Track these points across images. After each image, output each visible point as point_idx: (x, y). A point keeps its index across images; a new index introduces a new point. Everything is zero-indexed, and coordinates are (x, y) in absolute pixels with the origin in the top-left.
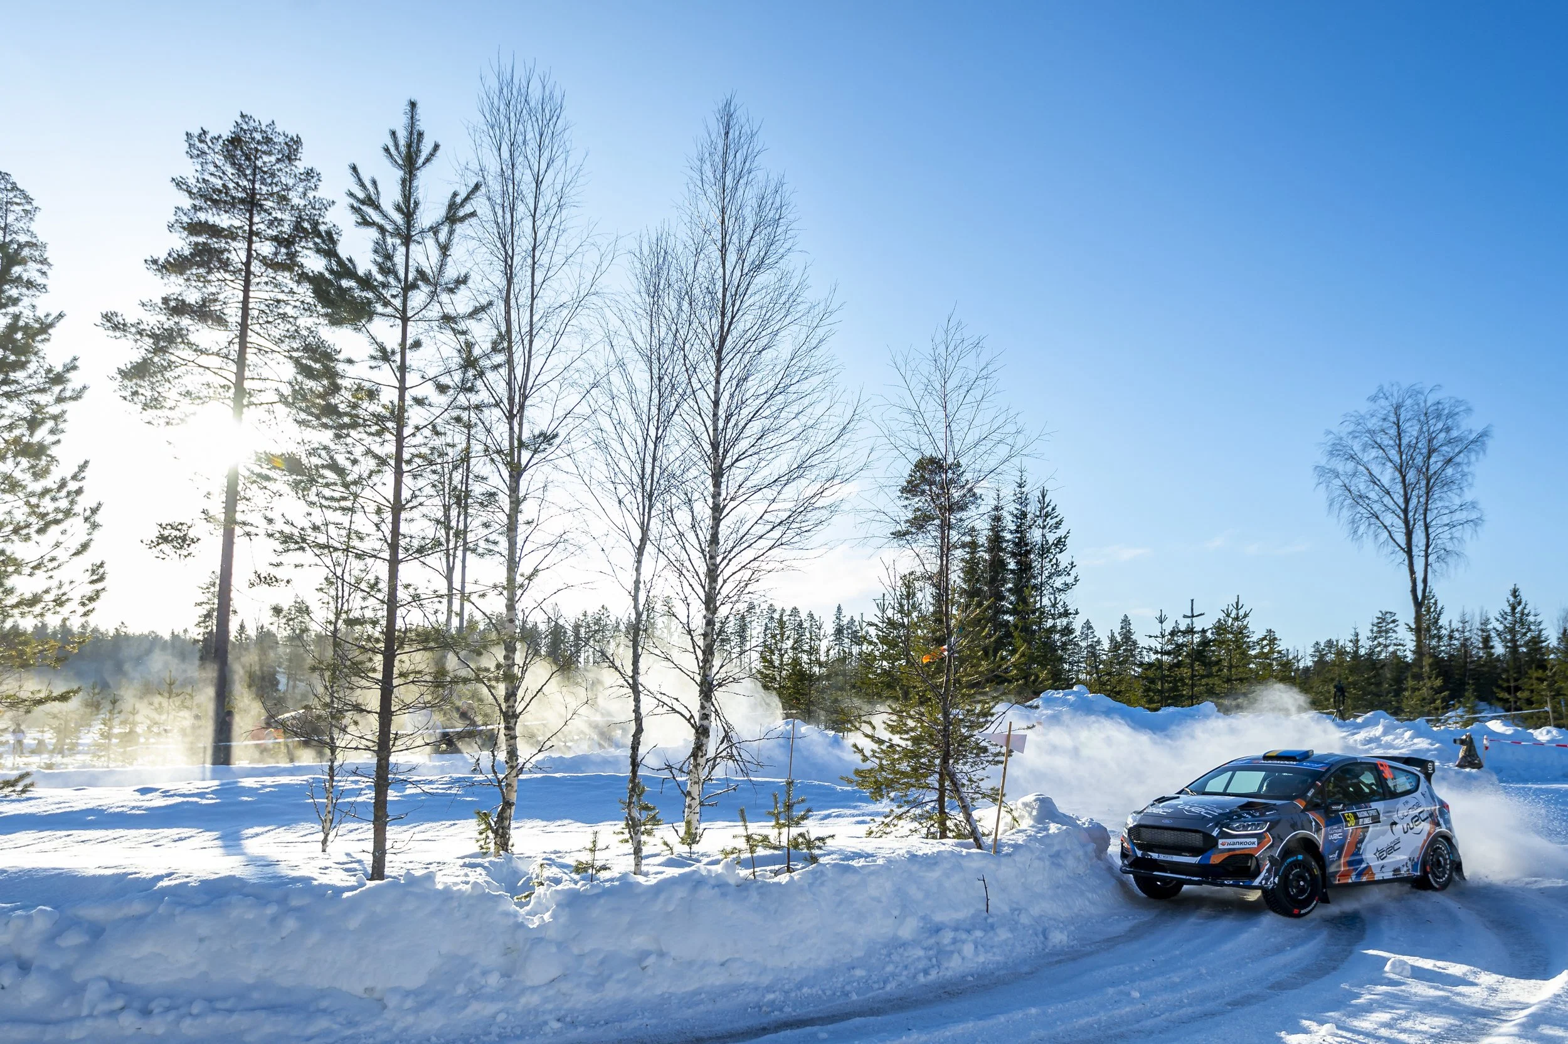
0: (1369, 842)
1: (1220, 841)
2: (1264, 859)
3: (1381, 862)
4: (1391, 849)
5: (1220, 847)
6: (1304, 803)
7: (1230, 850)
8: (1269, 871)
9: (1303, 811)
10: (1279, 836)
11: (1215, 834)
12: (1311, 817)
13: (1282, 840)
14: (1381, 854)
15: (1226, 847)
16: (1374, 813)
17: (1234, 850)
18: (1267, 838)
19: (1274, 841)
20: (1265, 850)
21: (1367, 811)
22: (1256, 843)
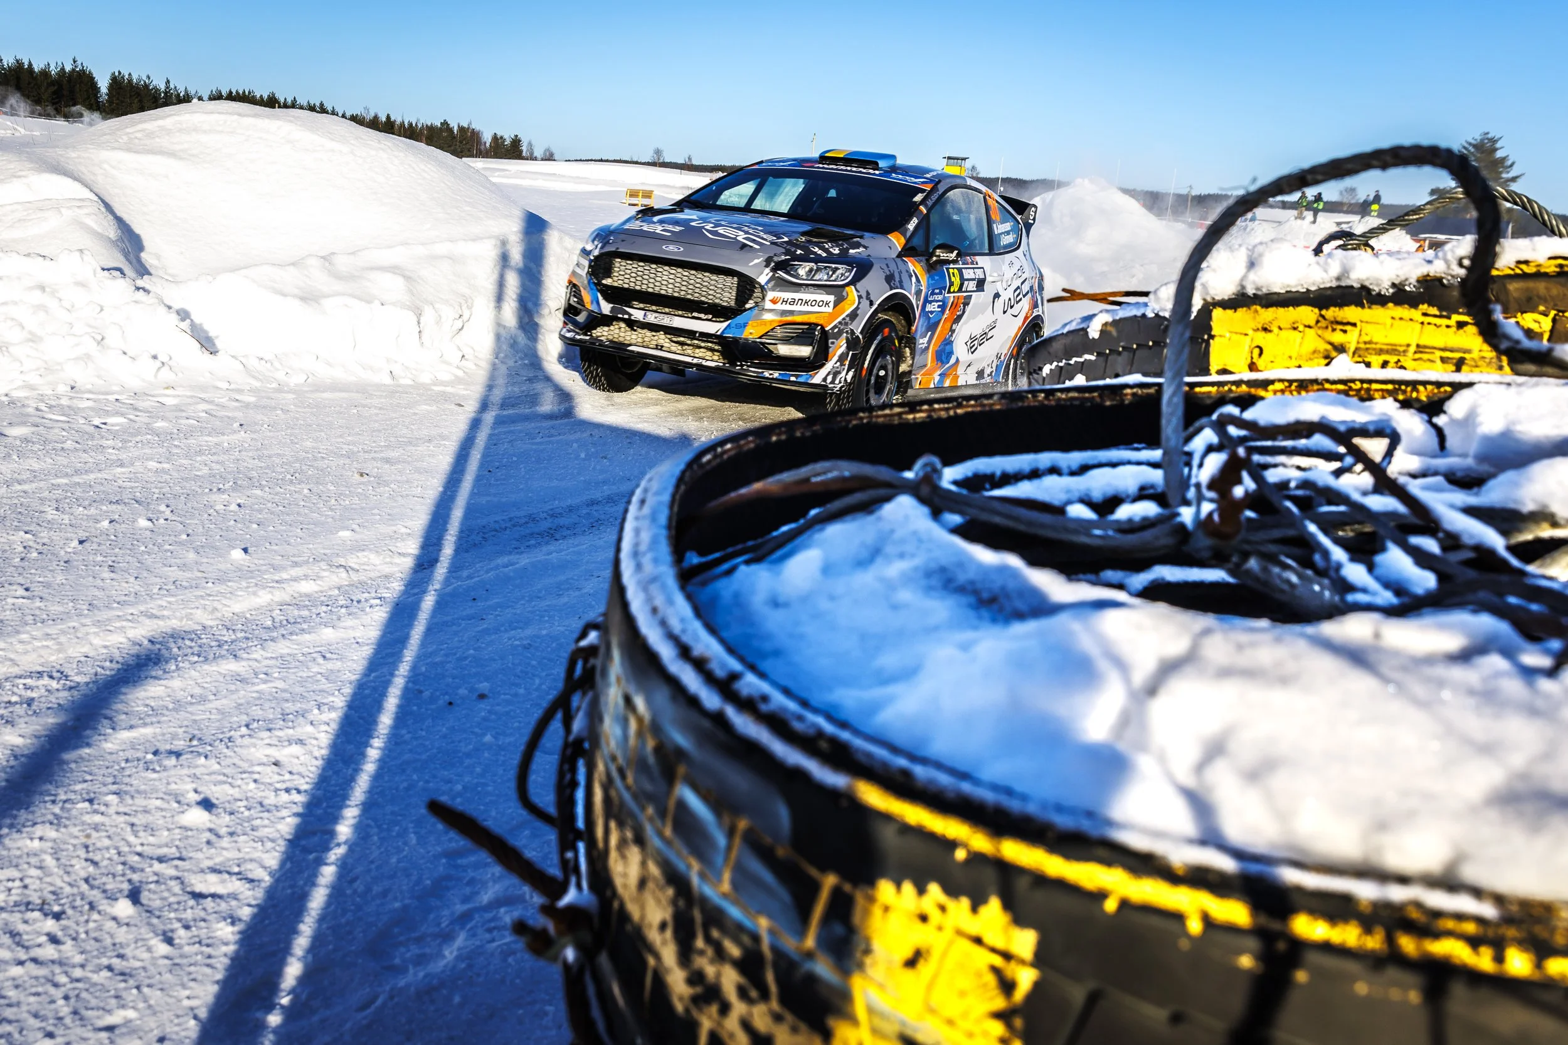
0: (965, 323)
1: (770, 295)
2: (837, 336)
3: (971, 357)
4: (985, 337)
5: (768, 305)
6: (903, 241)
7: (784, 313)
8: (842, 359)
9: (900, 255)
10: (868, 297)
11: (763, 279)
12: (911, 267)
13: (871, 304)
14: (974, 344)
15: (779, 307)
16: (979, 274)
17: (792, 313)
18: (850, 297)
19: (859, 303)
20: (844, 319)
21: (974, 268)
22: (831, 305)
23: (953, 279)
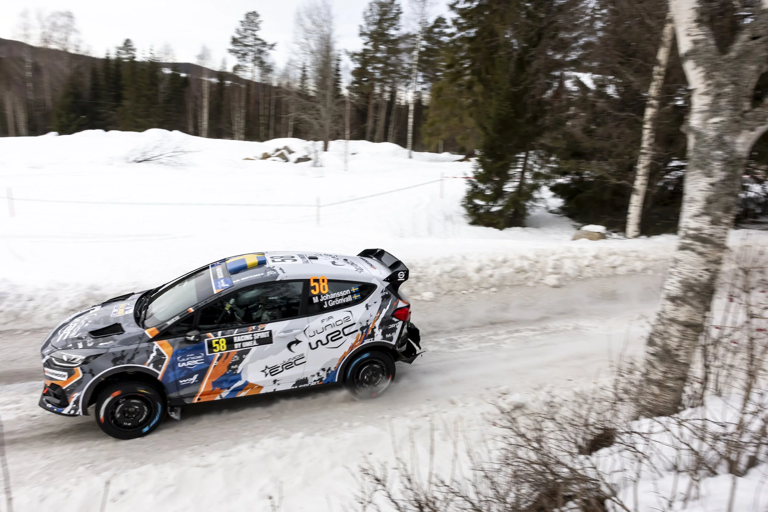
0: (251, 362)
1: (46, 369)
2: (70, 392)
4: (289, 364)
5: (46, 374)
6: (156, 332)
8: (76, 403)
9: (151, 341)
10: (94, 372)
11: (45, 361)
12: (157, 347)
13: (93, 375)
14: (273, 370)
15: (49, 375)
16: (263, 335)
18: (76, 373)
19: (83, 376)
20: (73, 384)
21: (253, 334)
22: (67, 377)
23: (214, 345)
